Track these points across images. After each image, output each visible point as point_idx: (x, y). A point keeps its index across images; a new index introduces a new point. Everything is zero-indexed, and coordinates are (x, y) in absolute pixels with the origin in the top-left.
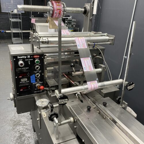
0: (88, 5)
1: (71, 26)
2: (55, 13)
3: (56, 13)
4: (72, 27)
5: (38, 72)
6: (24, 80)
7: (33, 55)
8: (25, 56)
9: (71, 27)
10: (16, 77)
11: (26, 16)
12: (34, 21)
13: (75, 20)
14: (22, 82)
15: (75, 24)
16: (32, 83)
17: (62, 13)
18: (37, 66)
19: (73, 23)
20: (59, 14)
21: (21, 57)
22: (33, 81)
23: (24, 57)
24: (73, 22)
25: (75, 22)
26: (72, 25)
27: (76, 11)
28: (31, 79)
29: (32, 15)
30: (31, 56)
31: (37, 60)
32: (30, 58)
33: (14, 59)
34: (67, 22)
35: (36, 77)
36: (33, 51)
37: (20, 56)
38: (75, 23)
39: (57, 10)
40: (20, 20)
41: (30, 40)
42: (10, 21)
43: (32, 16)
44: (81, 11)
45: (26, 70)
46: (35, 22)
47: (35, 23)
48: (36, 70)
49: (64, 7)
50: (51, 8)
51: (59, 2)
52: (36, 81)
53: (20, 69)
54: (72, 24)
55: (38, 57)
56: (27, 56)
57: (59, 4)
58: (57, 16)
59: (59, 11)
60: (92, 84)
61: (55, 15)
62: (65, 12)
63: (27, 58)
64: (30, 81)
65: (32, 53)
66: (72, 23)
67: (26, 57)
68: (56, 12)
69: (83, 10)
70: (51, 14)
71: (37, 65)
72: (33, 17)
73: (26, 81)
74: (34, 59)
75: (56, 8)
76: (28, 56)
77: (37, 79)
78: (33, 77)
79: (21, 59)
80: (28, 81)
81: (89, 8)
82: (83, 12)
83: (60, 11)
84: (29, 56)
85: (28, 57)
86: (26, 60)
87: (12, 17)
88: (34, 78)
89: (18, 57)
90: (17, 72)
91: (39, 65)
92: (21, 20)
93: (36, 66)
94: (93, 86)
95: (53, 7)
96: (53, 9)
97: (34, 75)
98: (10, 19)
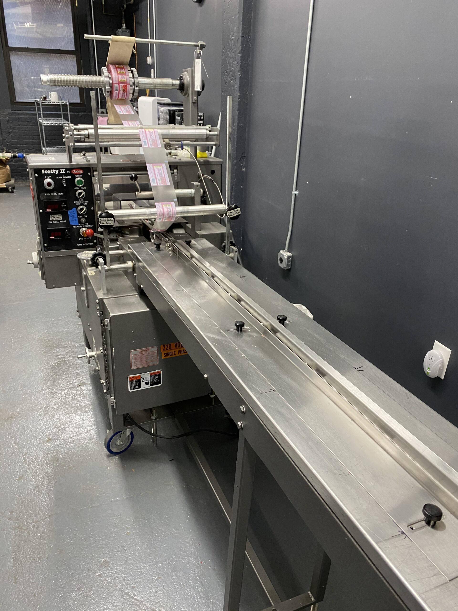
0: (187, 71)
2: (115, 89)
3: (117, 90)
5: (82, 204)
6: (56, 218)
7: (71, 169)
8: (56, 169)
10: (41, 211)
14: (52, 221)
16: (73, 226)
17: (130, 90)
18: (80, 191)
20: (124, 91)
21: (49, 172)
22: (74, 223)
23: (54, 171)
27: (160, 84)
28: (70, 218)
30: (66, 169)
31: (79, 179)
32: (66, 174)
33: (35, 174)
35: (78, 214)
36: (71, 161)
37: (47, 169)
39: (119, 83)
41: (64, 140)
42: (41, 124)
44: (173, 85)
45: (58, 198)
48: (78, 200)
49: (133, 77)
50: (107, 79)
51: (123, 68)
52: (80, 222)
53: (48, 194)
55: (81, 172)
56: (59, 169)
57: (123, 71)
58: (120, 95)
59: (123, 85)
60: (164, 207)
61: (115, 93)
62: (137, 87)
63: (60, 174)
64: (68, 221)
65: (68, 163)
67: (57, 172)
68: (117, 87)
69: (178, 82)
70: (108, 92)
71: (80, 188)
73: (59, 221)
74: (74, 177)
75: (117, 80)
76: (61, 170)
77: (81, 218)
78: (72, 213)
79: (48, 175)
80: (63, 220)
81: (189, 79)
82: (178, 87)
83: (126, 86)
84: (64, 170)
85: (61, 172)
86: (57, 178)
87: (44, 114)
88: (76, 215)
89: (43, 171)
91: (82, 190)
93: (77, 190)
94: (166, 210)
95: (110, 78)
96: (111, 81)
97: (74, 209)
98: (41, 121)
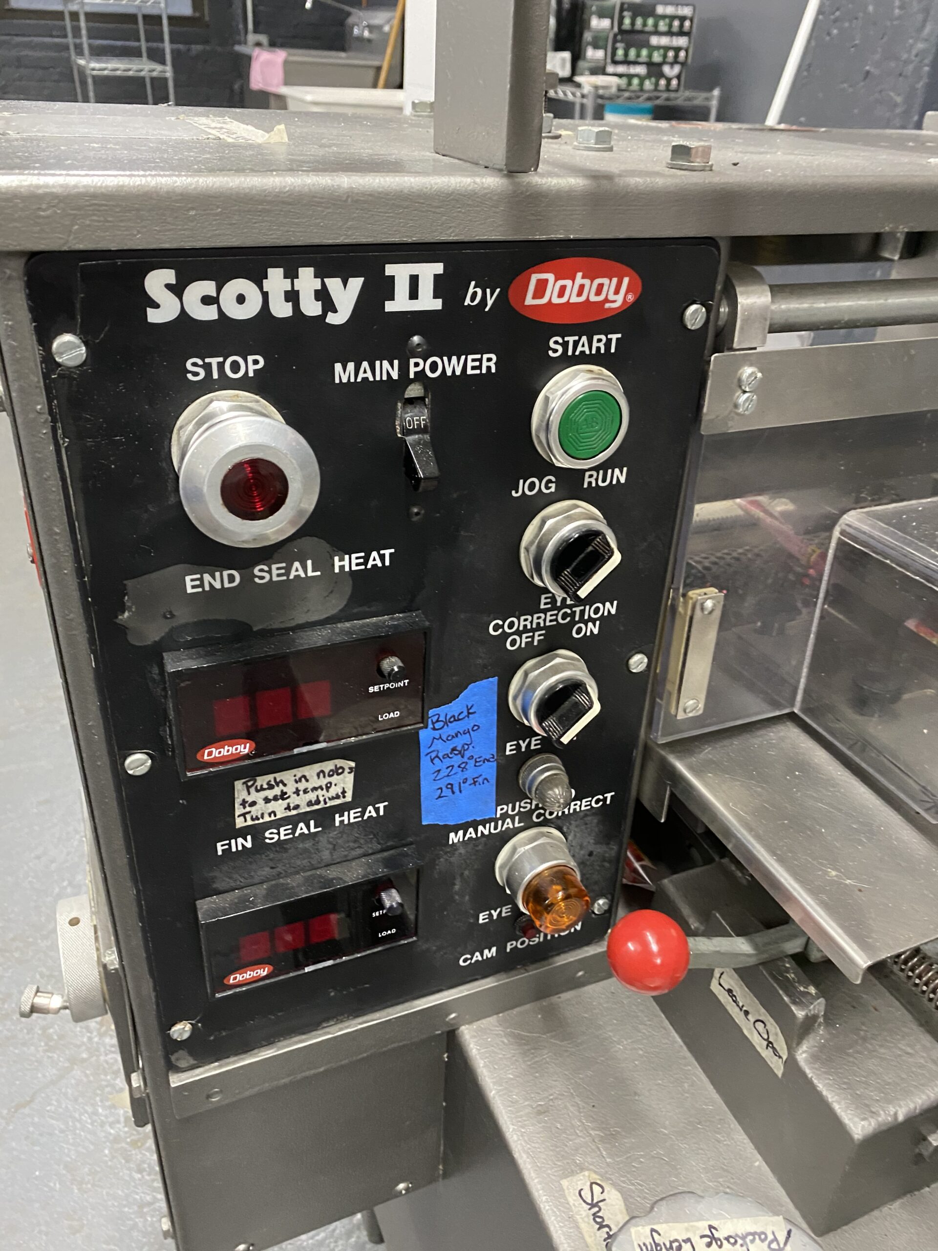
1: (641, 70)
4: (648, 85)
6: (292, 799)
8: (330, 263)
9: (642, 79)
11: (206, 42)
12: (278, 74)
13: (686, 11)
14: (256, 831)
15: (677, 50)
19: (664, 41)
21: (240, 299)
23: (307, 281)
24: (662, 26)
25: (681, 33)
26: (650, 64)
29: (256, 31)
30: (459, 265)
32: (445, 329)
34: (606, 23)
37: (218, 267)
38: (682, 41)
40: (159, 67)
42: (82, 71)
43: (252, 38)
45: (335, 603)
46: (287, 83)
47: (284, 90)
52: (510, 790)
54: (652, 49)
55: (616, 296)
56: (369, 264)
63: (374, 329)
64: (407, 802)
66: (654, 40)
67: (346, 296)
72: (258, 44)
73: (324, 816)
74: (529, 355)
76: (402, 274)
77: (523, 758)
78: (455, 728)
79: (226, 336)
80: (360, 799)
84: (428, 272)
85: (400, 303)
86: (343, 373)
87: (91, 46)
88: (484, 744)
89: (156, 283)
90: (155, 653)
92: (163, 62)
93: (544, 502)
97: (483, 690)
98: (82, 62)
